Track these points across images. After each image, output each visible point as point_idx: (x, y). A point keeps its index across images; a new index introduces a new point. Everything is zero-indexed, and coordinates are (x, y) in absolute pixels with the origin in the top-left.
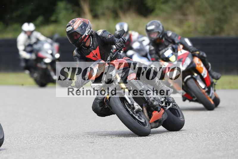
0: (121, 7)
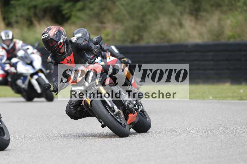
0: (35, 15)
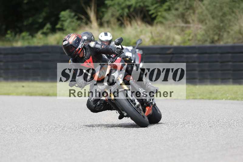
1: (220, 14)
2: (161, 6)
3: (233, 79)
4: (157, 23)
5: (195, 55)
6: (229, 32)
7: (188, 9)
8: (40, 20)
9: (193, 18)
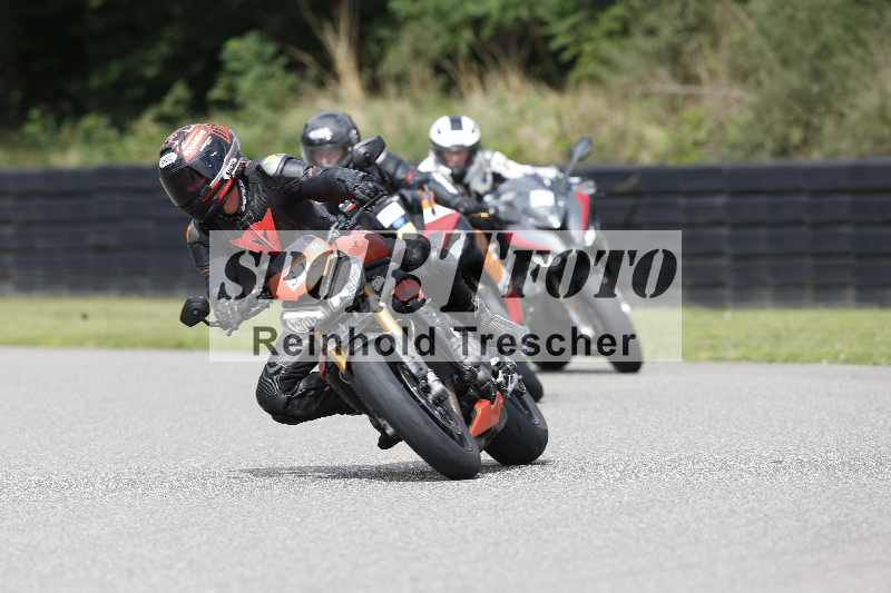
1: (811, 49)
2: (593, 19)
3: (860, 288)
4: (579, 82)
5: (720, 200)
6: (842, 115)
7: (692, 30)
8: (151, 72)
9: (710, 63)
